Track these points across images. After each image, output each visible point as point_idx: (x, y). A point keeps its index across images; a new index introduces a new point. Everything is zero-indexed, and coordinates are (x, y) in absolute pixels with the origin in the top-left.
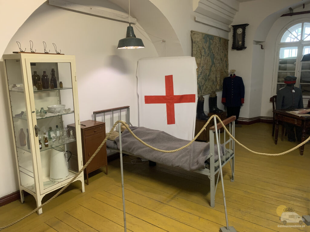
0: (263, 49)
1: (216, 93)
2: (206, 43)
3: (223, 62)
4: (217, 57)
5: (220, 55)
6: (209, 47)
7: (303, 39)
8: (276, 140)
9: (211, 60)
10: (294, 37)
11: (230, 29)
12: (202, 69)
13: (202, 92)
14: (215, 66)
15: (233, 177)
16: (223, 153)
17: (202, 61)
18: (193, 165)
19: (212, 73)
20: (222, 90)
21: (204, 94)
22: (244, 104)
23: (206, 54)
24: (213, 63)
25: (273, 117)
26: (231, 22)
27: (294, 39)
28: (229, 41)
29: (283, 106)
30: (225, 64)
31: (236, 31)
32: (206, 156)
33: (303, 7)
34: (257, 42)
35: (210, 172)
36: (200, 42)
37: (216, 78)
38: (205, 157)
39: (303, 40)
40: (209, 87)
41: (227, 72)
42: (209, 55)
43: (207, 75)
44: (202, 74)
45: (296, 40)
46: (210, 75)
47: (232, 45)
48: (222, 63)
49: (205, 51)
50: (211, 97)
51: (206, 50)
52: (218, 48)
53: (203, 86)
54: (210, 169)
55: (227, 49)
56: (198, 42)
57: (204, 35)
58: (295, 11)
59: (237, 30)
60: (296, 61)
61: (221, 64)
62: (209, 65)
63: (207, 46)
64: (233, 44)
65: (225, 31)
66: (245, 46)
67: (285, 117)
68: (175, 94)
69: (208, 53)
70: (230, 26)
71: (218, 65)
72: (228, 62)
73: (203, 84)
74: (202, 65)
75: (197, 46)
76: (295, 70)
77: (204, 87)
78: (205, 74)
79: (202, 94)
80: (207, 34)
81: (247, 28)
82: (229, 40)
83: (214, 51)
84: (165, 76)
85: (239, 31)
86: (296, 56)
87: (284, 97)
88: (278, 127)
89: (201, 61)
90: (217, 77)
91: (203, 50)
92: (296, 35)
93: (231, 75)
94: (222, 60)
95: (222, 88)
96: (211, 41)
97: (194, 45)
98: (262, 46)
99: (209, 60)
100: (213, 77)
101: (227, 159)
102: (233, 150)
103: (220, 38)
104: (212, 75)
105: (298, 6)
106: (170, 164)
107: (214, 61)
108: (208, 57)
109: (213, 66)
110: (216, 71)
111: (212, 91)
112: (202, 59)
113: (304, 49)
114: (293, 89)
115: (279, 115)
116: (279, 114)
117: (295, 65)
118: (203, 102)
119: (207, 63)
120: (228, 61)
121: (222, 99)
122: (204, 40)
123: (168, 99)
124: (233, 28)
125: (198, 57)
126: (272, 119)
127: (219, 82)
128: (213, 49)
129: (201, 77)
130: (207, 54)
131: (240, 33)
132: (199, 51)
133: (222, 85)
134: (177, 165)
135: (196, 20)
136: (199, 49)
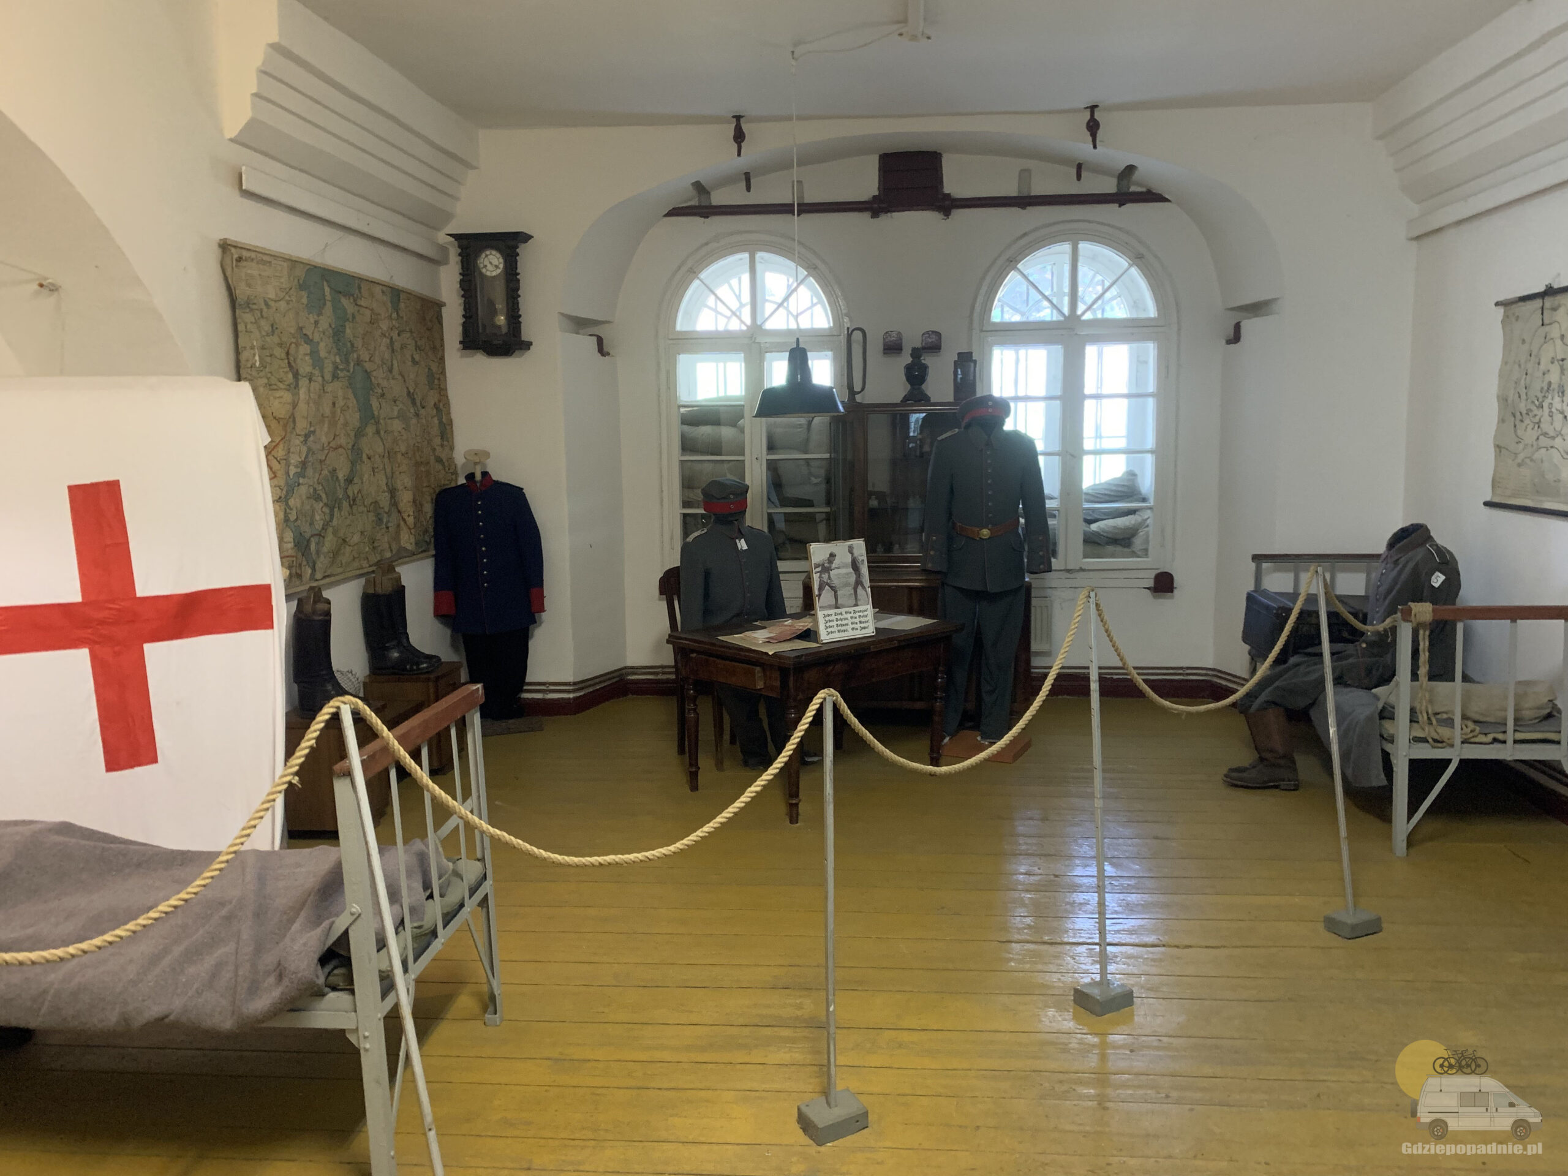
0: (608, 354)
1: (397, 569)
2: (320, 314)
3: (422, 412)
4: (384, 383)
5: (401, 374)
6: (338, 334)
7: (759, 323)
8: (693, 769)
9: (352, 402)
10: (729, 313)
11: (443, 249)
12: (304, 449)
13: (319, 565)
14: (378, 432)
15: (493, 998)
16: (427, 885)
17: (302, 406)
18: (254, 989)
19: (365, 468)
20: (433, 552)
21: (332, 579)
22: (543, 614)
23: (322, 370)
24: (368, 416)
25: (673, 663)
26: (448, 216)
27: (729, 318)
28: (444, 310)
29: (707, 612)
30: (436, 421)
31: (476, 265)
32: (326, 924)
33: (744, 184)
34: (580, 324)
35: (356, 1011)
36: (283, 305)
37: (393, 492)
38: (319, 931)
39: (760, 326)
40: (356, 538)
41: (447, 463)
42: (341, 374)
43: (341, 475)
44: (310, 472)
45: (735, 325)
46: (356, 480)
47: (460, 329)
48: (417, 415)
49: (314, 354)
50: (371, 591)
51: (322, 345)
52: (385, 341)
53: (320, 535)
54: (352, 992)
55: (437, 349)
56: (266, 304)
57: (300, 272)
58: (718, 198)
59: (477, 255)
60: (742, 417)
61: (414, 421)
62: (346, 424)
63: (324, 324)
64: (464, 325)
65: (420, 256)
66: (525, 337)
67: (718, 661)
68: (142, 591)
69: (334, 363)
70: (442, 238)
71: (397, 425)
72: (449, 413)
73: (319, 525)
74: (302, 425)
75: (263, 323)
76: (743, 455)
77: (329, 542)
78: (325, 472)
79: (318, 576)
80: (315, 267)
81: (525, 252)
82: (444, 304)
83: (365, 356)
84: (72, 489)
85: (486, 262)
86: (743, 393)
87: (707, 574)
88: (695, 710)
89: (295, 405)
90: (400, 487)
91: (305, 349)
92: (734, 305)
93: (470, 477)
94: (414, 403)
95: (428, 543)
96: (345, 301)
97: (246, 317)
98: (600, 341)
99: (345, 398)
100: (372, 485)
101: (449, 917)
102: (482, 860)
103: (396, 294)
104: (366, 477)
105: (727, 181)
106: (111, 1018)
107: (375, 404)
108: (337, 384)
109: (370, 430)
110: (390, 454)
111: (374, 559)
112: (302, 392)
113: (770, 366)
114: (741, 535)
115: (694, 655)
116: (693, 651)
117: (742, 431)
118: (326, 624)
119: (333, 413)
120: (447, 404)
121: (436, 597)
122: (304, 294)
123: (102, 622)
124: (460, 247)
125: (274, 380)
126: (670, 673)
127: (408, 510)
128: (359, 343)
129: (303, 490)
130: (329, 369)
131: (494, 274)
132: (279, 352)
133: (431, 530)
134: (155, 1010)
135: (244, 188)
136: (276, 339)
